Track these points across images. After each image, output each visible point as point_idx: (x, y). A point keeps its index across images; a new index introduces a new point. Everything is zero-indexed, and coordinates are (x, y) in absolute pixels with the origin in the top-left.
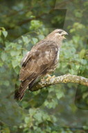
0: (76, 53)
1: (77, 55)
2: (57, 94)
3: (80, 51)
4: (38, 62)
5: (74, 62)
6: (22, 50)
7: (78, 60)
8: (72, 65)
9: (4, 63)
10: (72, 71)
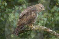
0: (42, 15)
1: (42, 16)
2: (32, 36)
3: (44, 14)
4: (27, 17)
5: (41, 19)
6: (14, 13)
7: (43, 18)
8: (40, 21)
9: (5, 19)
10: (40, 24)
